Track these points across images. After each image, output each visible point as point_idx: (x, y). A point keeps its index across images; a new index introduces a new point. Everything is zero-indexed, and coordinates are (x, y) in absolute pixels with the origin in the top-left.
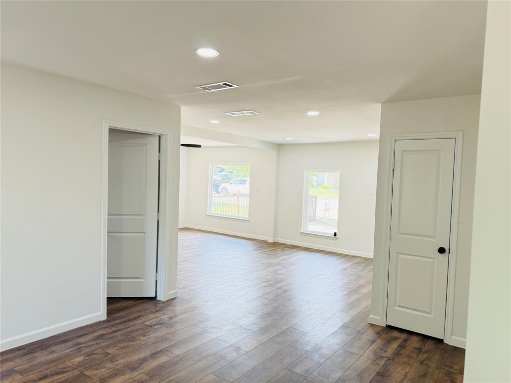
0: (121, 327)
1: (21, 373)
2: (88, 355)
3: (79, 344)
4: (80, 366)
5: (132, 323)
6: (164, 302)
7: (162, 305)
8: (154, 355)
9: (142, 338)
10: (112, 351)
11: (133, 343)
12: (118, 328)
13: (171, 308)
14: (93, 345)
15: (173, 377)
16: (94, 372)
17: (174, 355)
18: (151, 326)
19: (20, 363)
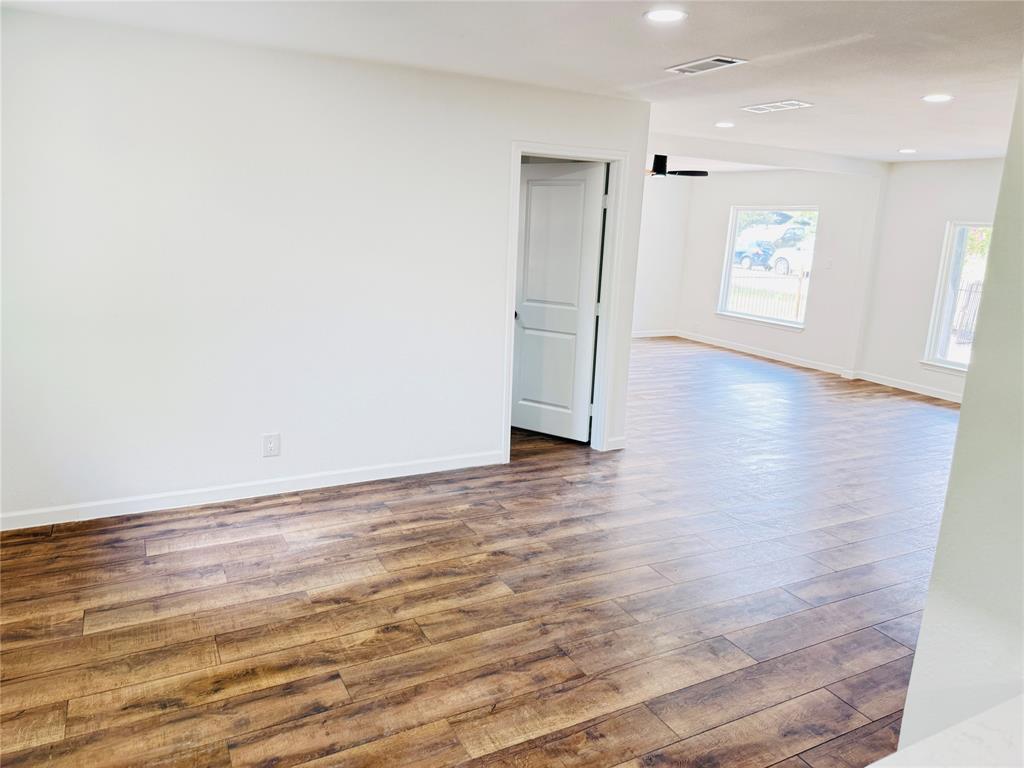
0: (529, 476)
1: (393, 509)
2: (475, 505)
3: (467, 488)
4: (463, 516)
5: (544, 474)
6: (602, 453)
7: (597, 457)
8: (566, 523)
9: (555, 497)
10: (508, 505)
11: (541, 501)
12: (523, 478)
13: (610, 463)
14: (484, 493)
15: (586, 556)
16: (479, 526)
17: (597, 529)
18: (571, 483)
19: (391, 498)
